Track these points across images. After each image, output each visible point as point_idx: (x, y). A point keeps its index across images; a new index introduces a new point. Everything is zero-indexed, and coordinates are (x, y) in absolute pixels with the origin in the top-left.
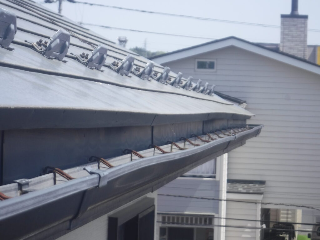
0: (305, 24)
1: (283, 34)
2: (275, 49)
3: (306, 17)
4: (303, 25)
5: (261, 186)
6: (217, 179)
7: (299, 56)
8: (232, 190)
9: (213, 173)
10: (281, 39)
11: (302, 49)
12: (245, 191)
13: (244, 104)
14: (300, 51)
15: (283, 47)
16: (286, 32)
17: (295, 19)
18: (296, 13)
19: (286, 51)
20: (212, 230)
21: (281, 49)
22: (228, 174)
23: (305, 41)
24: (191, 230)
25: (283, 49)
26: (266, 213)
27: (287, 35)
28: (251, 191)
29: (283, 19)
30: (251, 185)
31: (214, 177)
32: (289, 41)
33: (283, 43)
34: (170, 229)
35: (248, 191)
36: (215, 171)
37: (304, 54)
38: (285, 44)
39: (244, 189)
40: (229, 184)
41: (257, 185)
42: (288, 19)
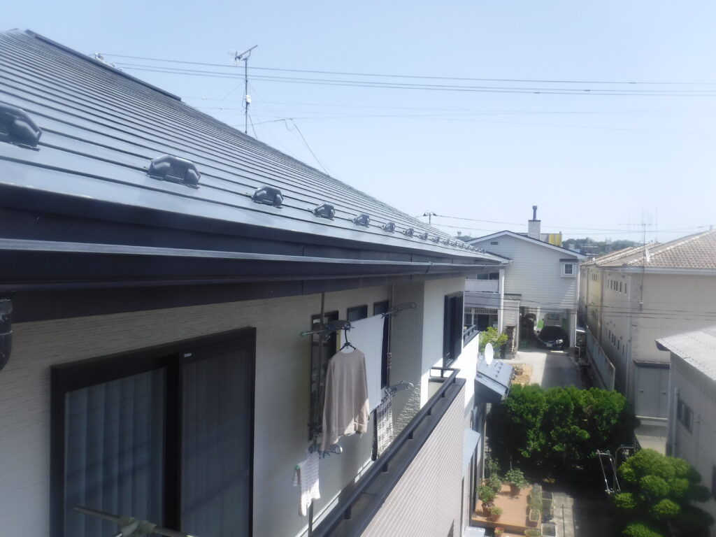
0: (539, 226)
1: (529, 229)
2: (525, 235)
3: (540, 221)
5: (519, 296)
6: (500, 293)
7: (536, 239)
8: (506, 297)
10: (528, 231)
12: (512, 299)
14: (537, 236)
16: (531, 227)
17: (535, 222)
18: (535, 219)
19: (531, 236)
22: (504, 291)
23: (539, 232)
24: (487, 316)
25: (529, 235)
26: (522, 309)
27: (531, 229)
28: (515, 299)
29: (529, 222)
30: (515, 296)
32: (532, 232)
33: (529, 233)
34: (479, 316)
39: (512, 297)
40: (505, 295)
41: (517, 296)
42: (532, 222)
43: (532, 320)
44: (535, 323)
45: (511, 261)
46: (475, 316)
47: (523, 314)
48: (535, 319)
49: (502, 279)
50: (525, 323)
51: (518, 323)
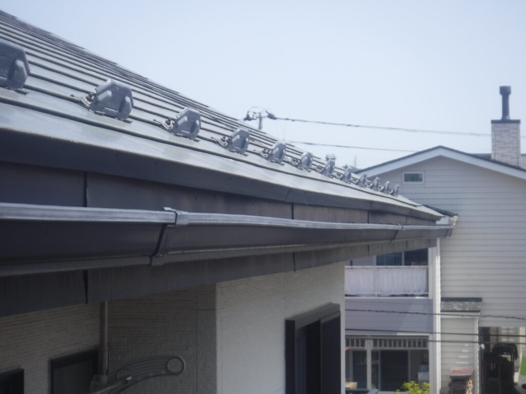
0: (517, 132)
1: (494, 141)
2: (487, 158)
3: (518, 122)
4: (515, 131)
5: (477, 303)
6: (430, 297)
7: (513, 164)
8: (446, 308)
9: (426, 291)
10: (492, 146)
11: (516, 156)
12: (460, 309)
13: (456, 217)
14: (513, 158)
15: (495, 154)
16: (498, 138)
17: (507, 125)
18: (507, 118)
19: (498, 158)
20: (427, 352)
21: (493, 157)
22: (442, 292)
24: (404, 353)
25: (495, 157)
26: (485, 334)
27: (499, 142)
28: (467, 309)
29: (493, 125)
30: (467, 303)
31: (427, 295)
32: (501, 148)
33: (495, 150)
34: (385, 354)
35: (464, 309)
36: (427, 290)
37: (518, 161)
38: (496, 152)
39: (459, 307)
40: (444, 302)
41: (473, 303)
42: (499, 125)
43: (509, 357)
44: (516, 364)
45: (455, 218)
46: (375, 354)
47: (487, 346)
48: (516, 355)
49: (436, 262)
50: (492, 366)
51: (477, 367)
